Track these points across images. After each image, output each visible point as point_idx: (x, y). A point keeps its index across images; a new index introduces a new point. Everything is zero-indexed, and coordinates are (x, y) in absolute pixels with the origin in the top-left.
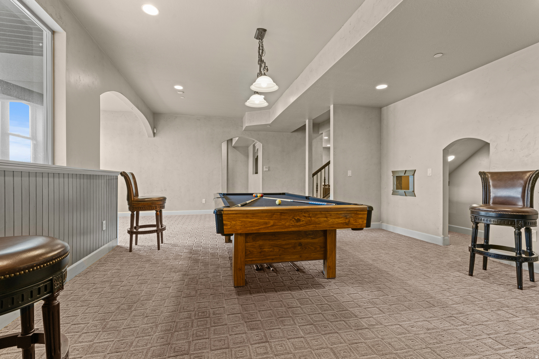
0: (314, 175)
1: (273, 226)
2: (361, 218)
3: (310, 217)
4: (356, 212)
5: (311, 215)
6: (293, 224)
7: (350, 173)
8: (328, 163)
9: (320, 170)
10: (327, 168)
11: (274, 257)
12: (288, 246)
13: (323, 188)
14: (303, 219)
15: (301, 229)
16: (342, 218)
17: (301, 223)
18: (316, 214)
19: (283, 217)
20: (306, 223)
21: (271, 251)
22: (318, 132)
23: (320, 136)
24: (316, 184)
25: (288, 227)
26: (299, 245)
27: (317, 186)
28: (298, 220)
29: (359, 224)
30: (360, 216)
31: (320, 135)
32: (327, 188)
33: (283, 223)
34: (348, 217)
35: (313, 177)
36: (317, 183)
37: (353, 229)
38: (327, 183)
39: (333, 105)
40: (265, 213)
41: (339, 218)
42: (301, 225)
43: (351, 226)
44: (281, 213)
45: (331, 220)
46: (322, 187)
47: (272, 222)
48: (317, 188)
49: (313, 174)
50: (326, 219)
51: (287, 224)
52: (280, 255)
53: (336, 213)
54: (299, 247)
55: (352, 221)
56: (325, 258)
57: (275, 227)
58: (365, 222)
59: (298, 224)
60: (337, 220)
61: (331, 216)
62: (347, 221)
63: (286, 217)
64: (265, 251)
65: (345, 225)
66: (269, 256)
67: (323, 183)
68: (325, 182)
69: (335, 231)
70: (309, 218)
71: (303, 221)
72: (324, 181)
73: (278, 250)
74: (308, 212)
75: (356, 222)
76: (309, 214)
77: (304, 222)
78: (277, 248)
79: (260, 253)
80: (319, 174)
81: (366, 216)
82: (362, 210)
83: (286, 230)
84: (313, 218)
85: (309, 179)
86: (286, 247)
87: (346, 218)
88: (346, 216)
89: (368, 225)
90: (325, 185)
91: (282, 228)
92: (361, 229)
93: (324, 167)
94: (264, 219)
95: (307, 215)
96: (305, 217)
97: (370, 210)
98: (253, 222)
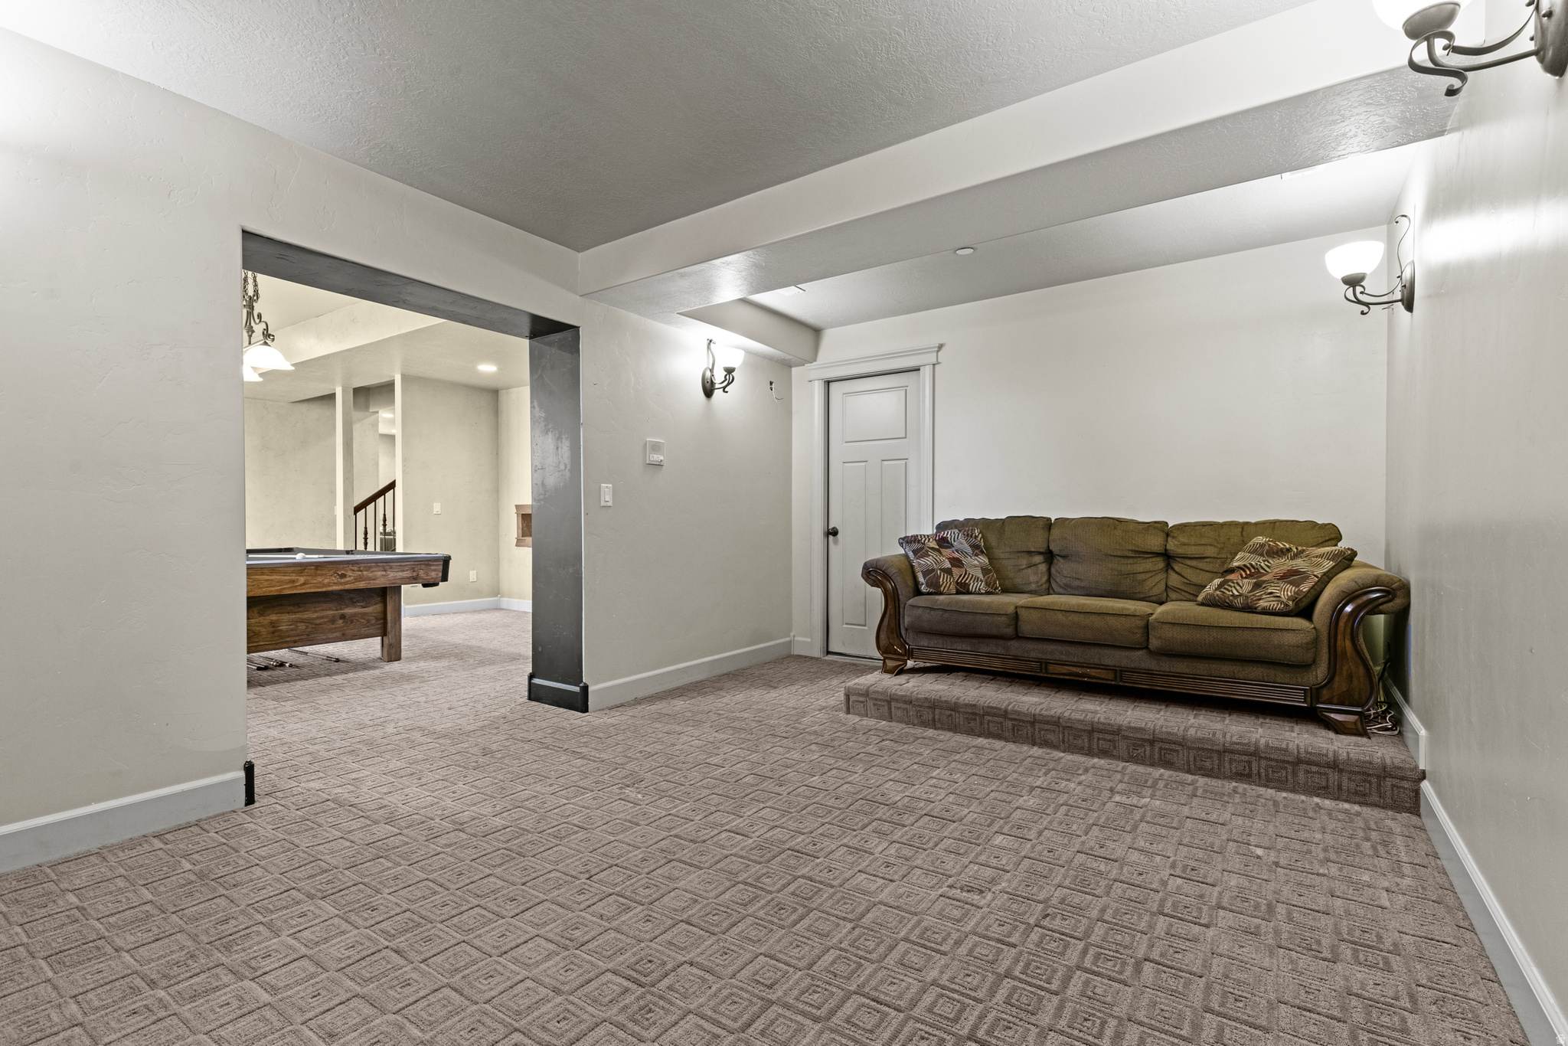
0: (357, 509)
1: (304, 584)
2: (435, 570)
3: (361, 571)
4: (427, 562)
5: (362, 568)
6: (336, 581)
7: (437, 508)
8: (392, 486)
9: (373, 499)
10: (389, 494)
11: (297, 638)
12: (322, 620)
13: (381, 539)
14: (349, 573)
15: (348, 587)
16: (407, 570)
17: (347, 579)
18: (370, 567)
19: (319, 572)
20: (355, 579)
21: (292, 630)
22: (367, 408)
23: (373, 418)
24: (364, 529)
25: (328, 585)
26: (341, 618)
27: (366, 533)
28: (343, 576)
29: (432, 578)
30: (433, 568)
31: (370, 416)
32: (391, 539)
33: (320, 580)
34: (416, 569)
35: (355, 514)
36: (366, 528)
37: (425, 586)
38: (389, 529)
39: (402, 375)
40: (290, 567)
41: (403, 571)
42: (347, 582)
43: (421, 581)
44: (318, 566)
45: (391, 575)
46: (379, 537)
47: (302, 580)
48: (366, 539)
49: (355, 508)
50: (384, 573)
51: (326, 581)
52: (308, 635)
53: (399, 564)
54: (341, 621)
55: (422, 573)
56: (384, 633)
57: (307, 586)
58: (440, 574)
59: (343, 580)
60: (400, 574)
61: (391, 568)
62: (415, 574)
63: (324, 572)
64: (281, 630)
65: (413, 580)
66: (289, 637)
67: (380, 529)
68: (385, 525)
69: (400, 586)
70: (360, 573)
71: (350, 576)
72: (382, 523)
73: (304, 628)
74: (357, 564)
75: (428, 575)
76: (360, 567)
77: (352, 578)
78: (302, 624)
79: (273, 632)
80: (370, 508)
81: (441, 567)
82: (436, 559)
83: (324, 590)
84: (365, 573)
85: (345, 518)
86: (318, 621)
87: (414, 571)
88: (413, 568)
89: (445, 578)
90: (385, 533)
91: (318, 587)
92: (436, 584)
93: (382, 492)
94: (289, 576)
95: (356, 568)
96: (353, 571)
97: (446, 561)
98: (271, 580)
